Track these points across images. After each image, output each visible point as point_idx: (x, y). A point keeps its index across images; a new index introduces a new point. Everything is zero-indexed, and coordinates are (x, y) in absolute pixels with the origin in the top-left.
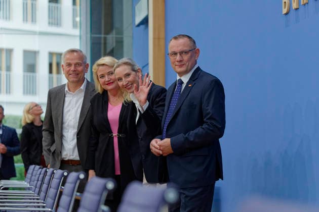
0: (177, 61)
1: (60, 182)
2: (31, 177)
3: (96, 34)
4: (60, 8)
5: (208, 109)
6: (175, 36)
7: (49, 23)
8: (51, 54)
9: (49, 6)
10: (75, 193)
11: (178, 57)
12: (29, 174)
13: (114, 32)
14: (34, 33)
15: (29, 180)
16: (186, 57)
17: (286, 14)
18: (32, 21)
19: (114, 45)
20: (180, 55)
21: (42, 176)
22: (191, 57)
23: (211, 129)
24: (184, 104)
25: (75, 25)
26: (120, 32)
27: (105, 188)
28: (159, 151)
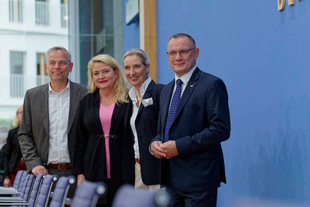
0: (176, 60)
1: (49, 187)
2: (19, 183)
3: (85, 33)
4: (48, 7)
5: (214, 111)
6: (175, 34)
7: (36, 22)
8: (39, 55)
9: (36, 5)
10: (65, 198)
11: (177, 56)
12: (17, 180)
13: (104, 30)
14: (20, 33)
15: (17, 186)
16: (185, 56)
17: (282, 10)
18: (19, 20)
19: (104, 44)
20: (180, 53)
21: (30, 181)
22: (191, 56)
23: (219, 130)
24: (186, 105)
25: (63, 24)
26: (111, 31)
27: (96, 192)
28: (163, 154)
